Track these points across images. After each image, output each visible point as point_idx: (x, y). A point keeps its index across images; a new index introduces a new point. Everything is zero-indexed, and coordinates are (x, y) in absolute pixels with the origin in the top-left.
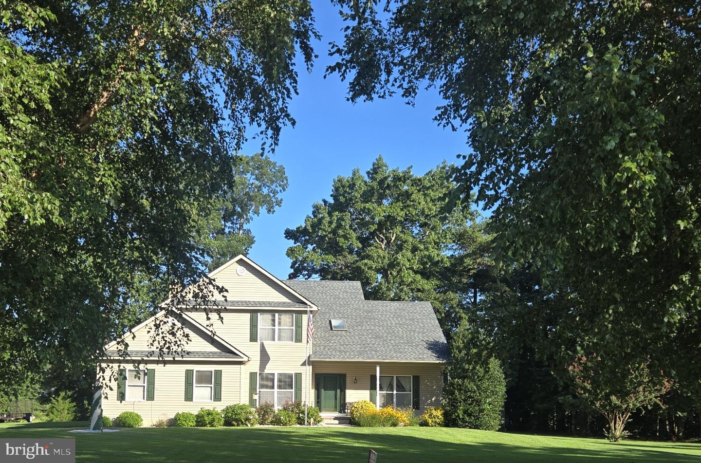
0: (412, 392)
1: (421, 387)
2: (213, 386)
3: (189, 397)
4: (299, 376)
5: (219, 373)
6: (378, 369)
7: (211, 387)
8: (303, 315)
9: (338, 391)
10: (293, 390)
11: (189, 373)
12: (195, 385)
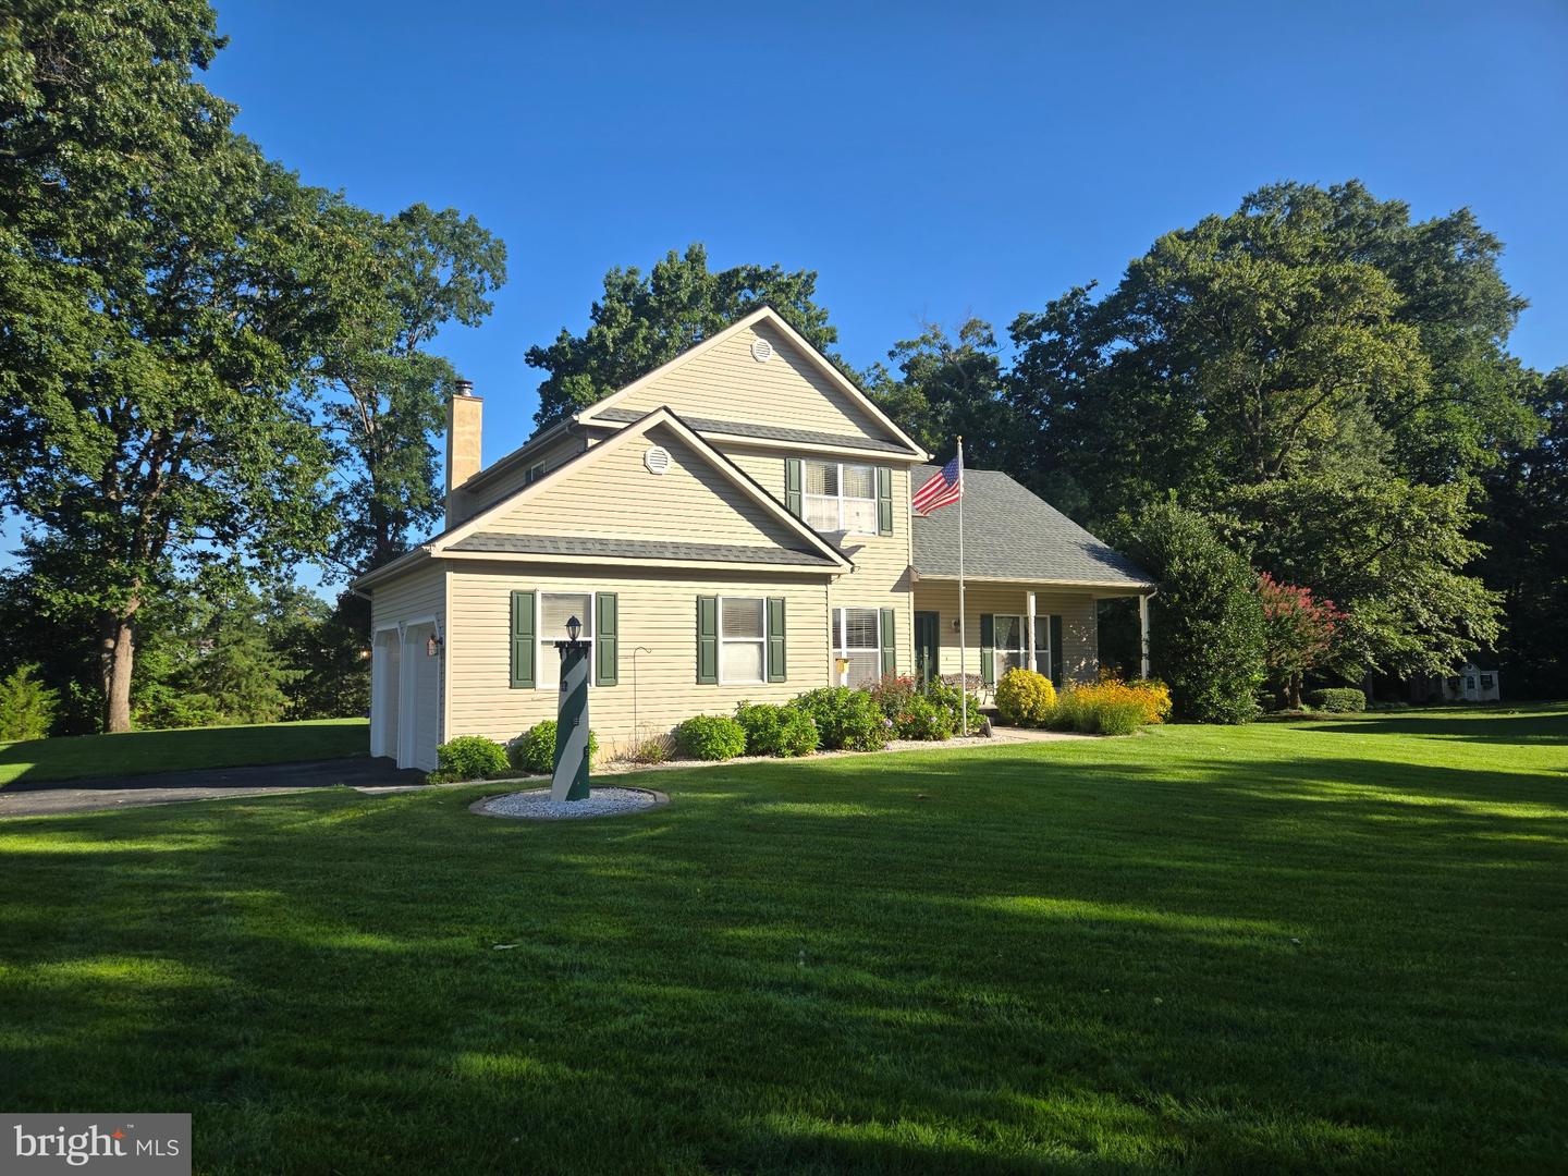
0: (1049, 651)
1: (1065, 639)
2: (764, 639)
3: (707, 669)
4: (889, 616)
5: (778, 609)
6: (1032, 600)
7: (762, 643)
8: (893, 472)
9: (926, 648)
10: (879, 650)
11: (704, 607)
12: (721, 638)
